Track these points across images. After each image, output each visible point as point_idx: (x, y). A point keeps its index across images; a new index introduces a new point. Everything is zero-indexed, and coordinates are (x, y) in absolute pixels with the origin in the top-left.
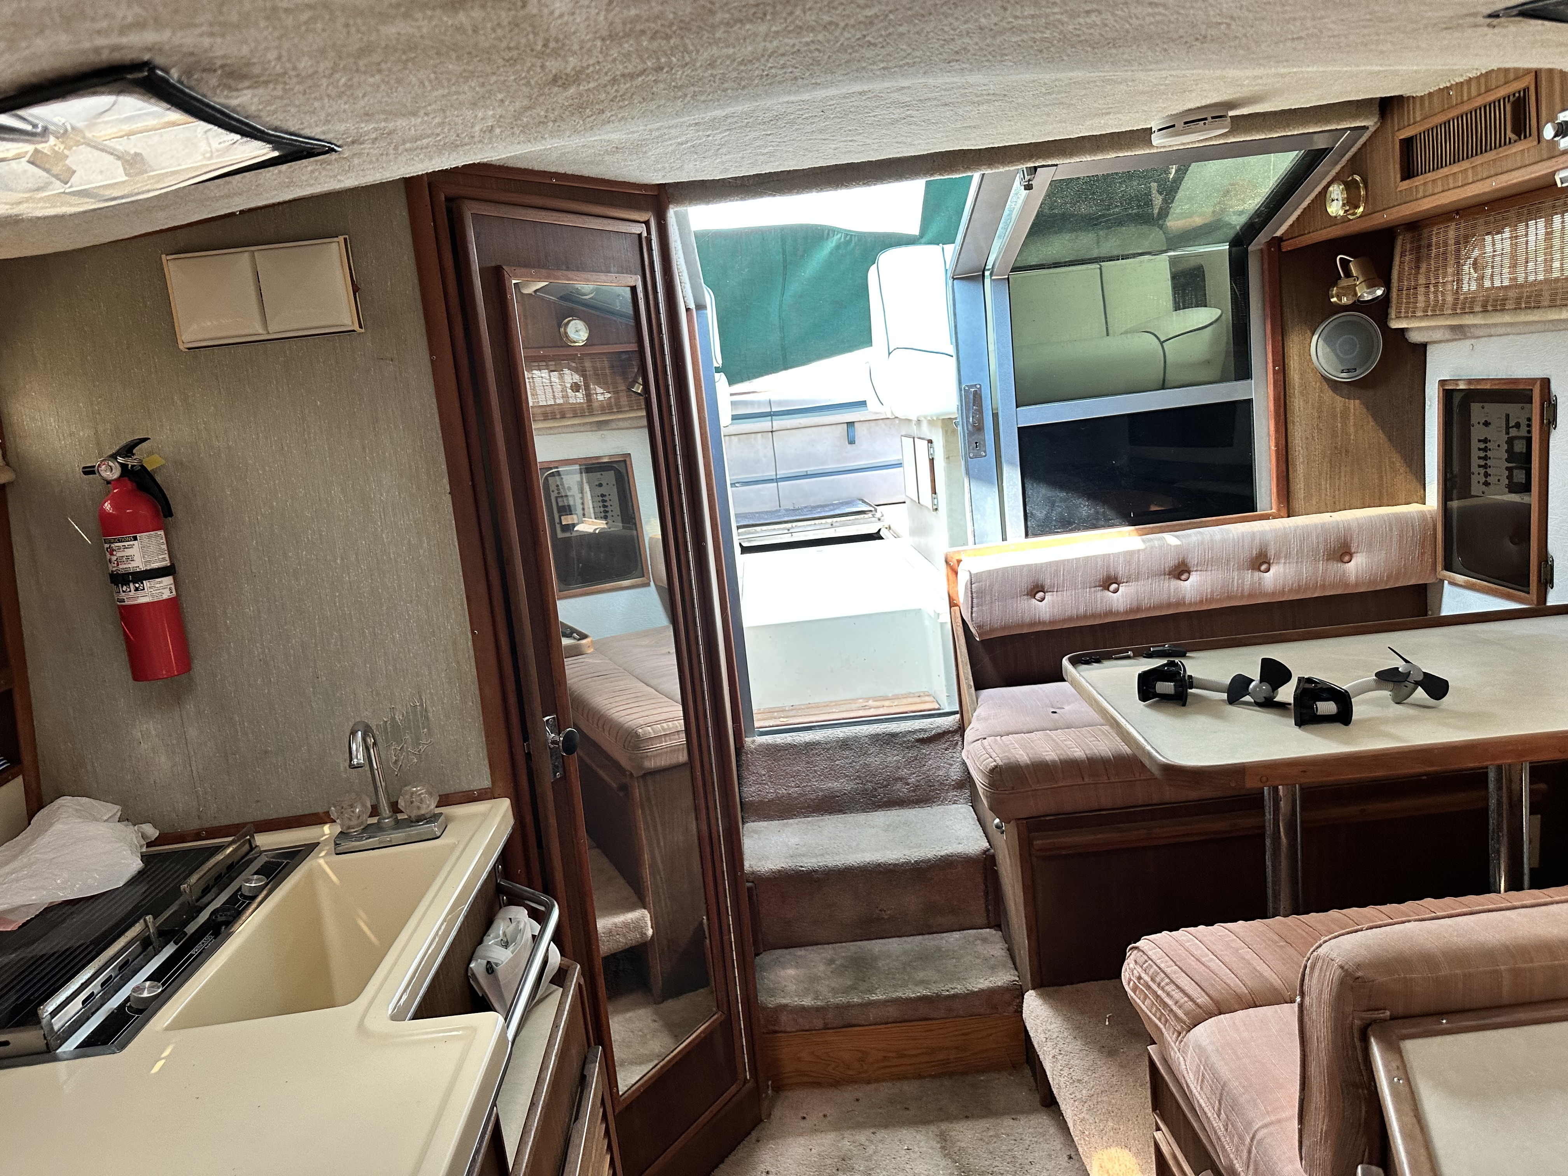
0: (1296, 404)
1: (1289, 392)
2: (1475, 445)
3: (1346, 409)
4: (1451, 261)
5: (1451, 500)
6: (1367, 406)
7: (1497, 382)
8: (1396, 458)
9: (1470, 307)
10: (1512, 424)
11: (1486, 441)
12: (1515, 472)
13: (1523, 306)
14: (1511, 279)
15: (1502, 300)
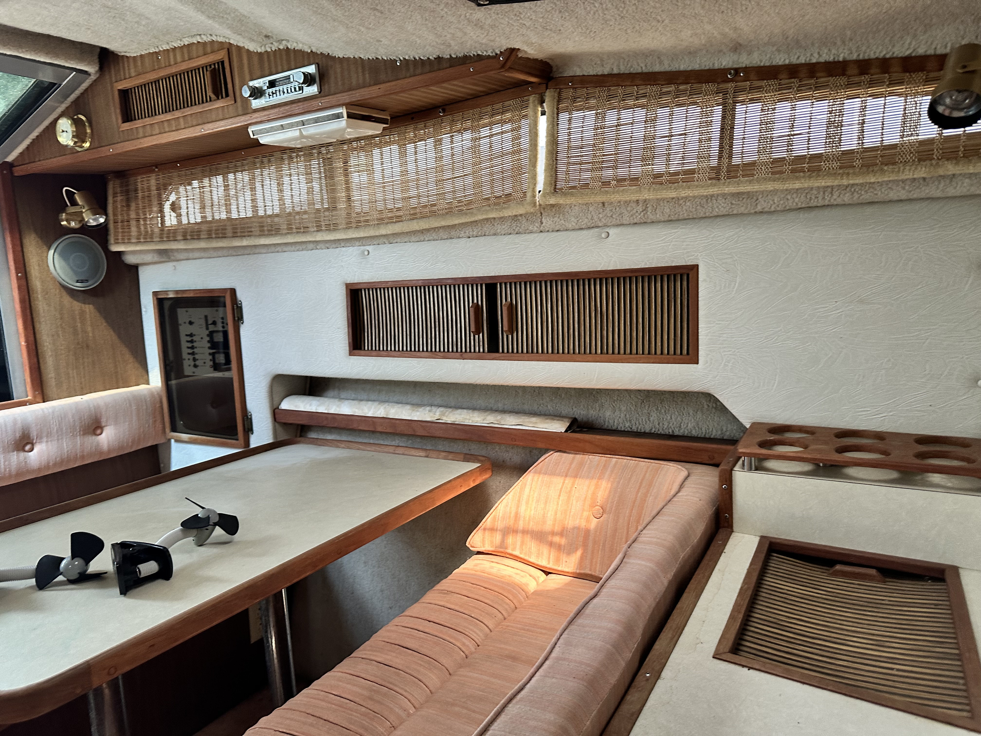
0: (40, 307)
1: (33, 296)
2: (184, 339)
3: (82, 313)
4: (155, 202)
5: (171, 380)
6: (99, 310)
7: (198, 292)
8: (125, 351)
9: (173, 236)
10: (210, 322)
11: (191, 335)
12: (217, 356)
13: (214, 236)
14: (202, 217)
15: (197, 232)
